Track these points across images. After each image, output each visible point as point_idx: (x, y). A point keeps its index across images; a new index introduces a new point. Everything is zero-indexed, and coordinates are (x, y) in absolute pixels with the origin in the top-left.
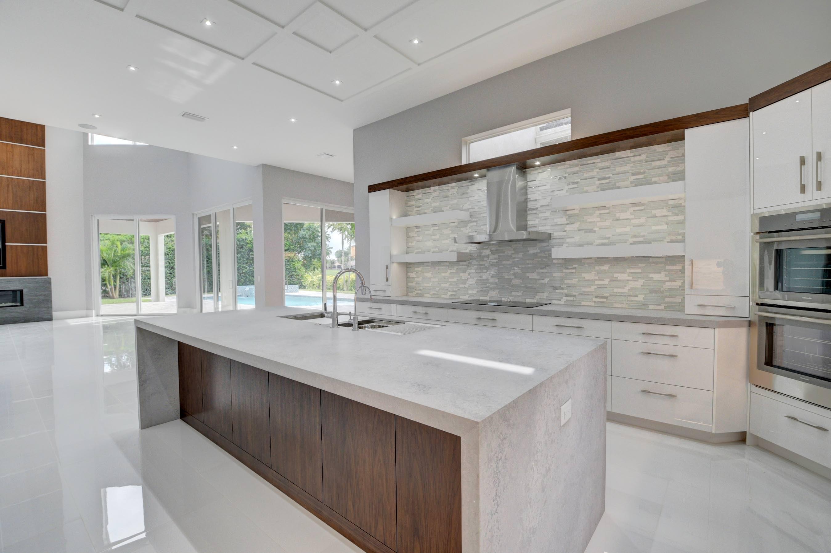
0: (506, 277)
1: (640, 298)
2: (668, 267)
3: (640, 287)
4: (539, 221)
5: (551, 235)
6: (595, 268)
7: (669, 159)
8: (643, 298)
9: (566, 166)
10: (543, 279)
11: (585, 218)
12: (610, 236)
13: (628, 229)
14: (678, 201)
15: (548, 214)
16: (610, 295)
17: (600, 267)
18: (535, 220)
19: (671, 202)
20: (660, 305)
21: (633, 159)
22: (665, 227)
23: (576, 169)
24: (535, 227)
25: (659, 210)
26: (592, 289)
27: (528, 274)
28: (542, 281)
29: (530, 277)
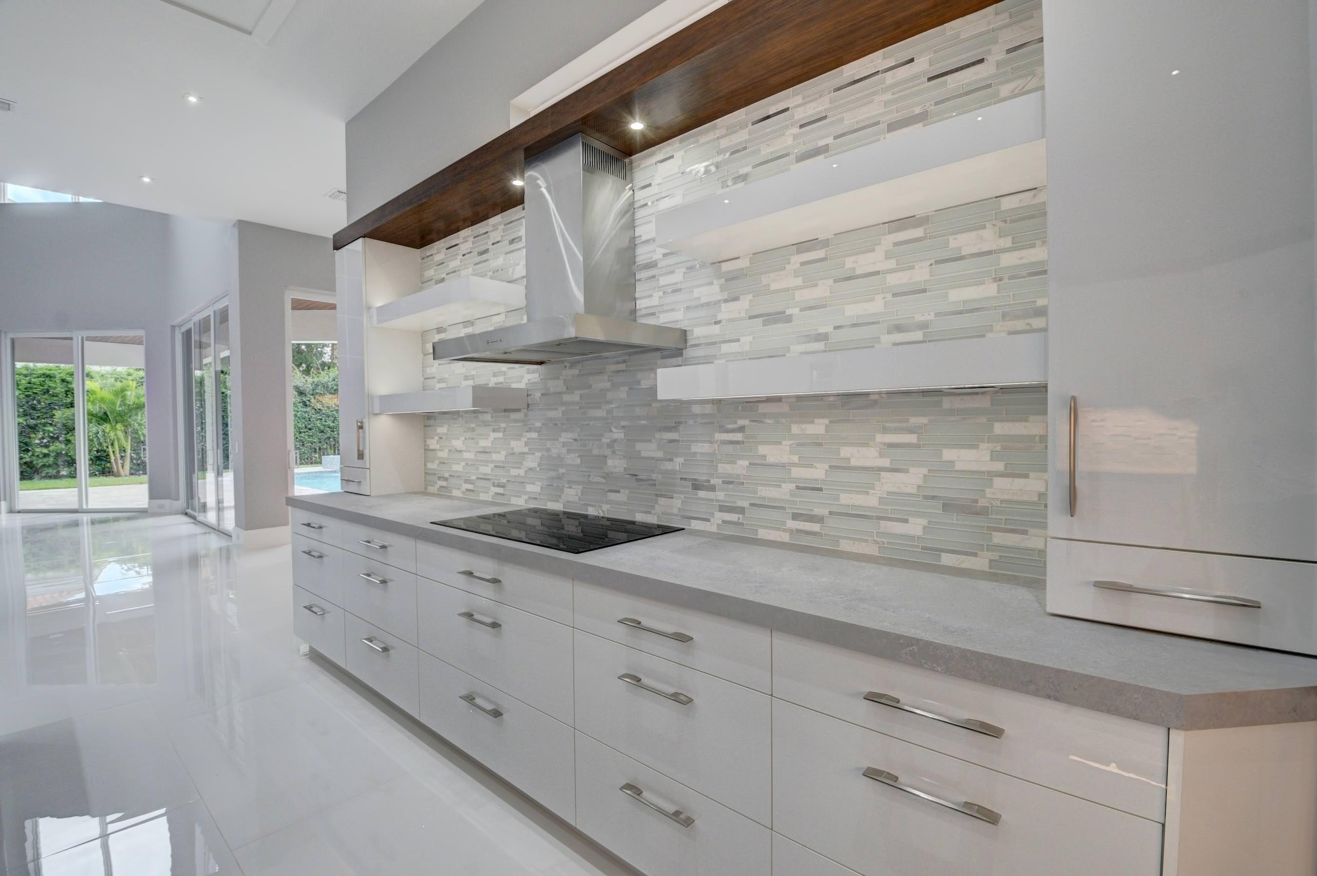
0: (596, 452)
1: (915, 527)
2: (999, 428)
3: (914, 491)
4: (660, 298)
5: (686, 335)
6: (790, 430)
7: (1002, 56)
8: (925, 527)
9: (718, 133)
10: (671, 460)
11: (764, 280)
12: (828, 329)
13: (876, 306)
14: (1034, 196)
15: (677, 277)
16: (831, 513)
17: (803, 426)
18: (651, 296)
19: (1007, 204)
20: (975, 555)
21: (890, 78)
22: (990, 290)
23: (741, 136)
24: (653, 314)
25: (973, 235)
26: (783, 492)
27: (639, 446)
28: (668, 466)
29: (643, 454)
